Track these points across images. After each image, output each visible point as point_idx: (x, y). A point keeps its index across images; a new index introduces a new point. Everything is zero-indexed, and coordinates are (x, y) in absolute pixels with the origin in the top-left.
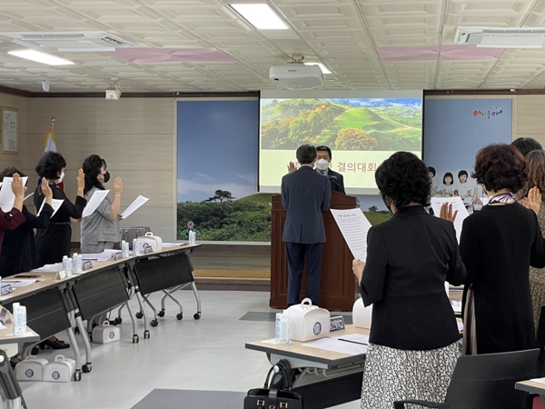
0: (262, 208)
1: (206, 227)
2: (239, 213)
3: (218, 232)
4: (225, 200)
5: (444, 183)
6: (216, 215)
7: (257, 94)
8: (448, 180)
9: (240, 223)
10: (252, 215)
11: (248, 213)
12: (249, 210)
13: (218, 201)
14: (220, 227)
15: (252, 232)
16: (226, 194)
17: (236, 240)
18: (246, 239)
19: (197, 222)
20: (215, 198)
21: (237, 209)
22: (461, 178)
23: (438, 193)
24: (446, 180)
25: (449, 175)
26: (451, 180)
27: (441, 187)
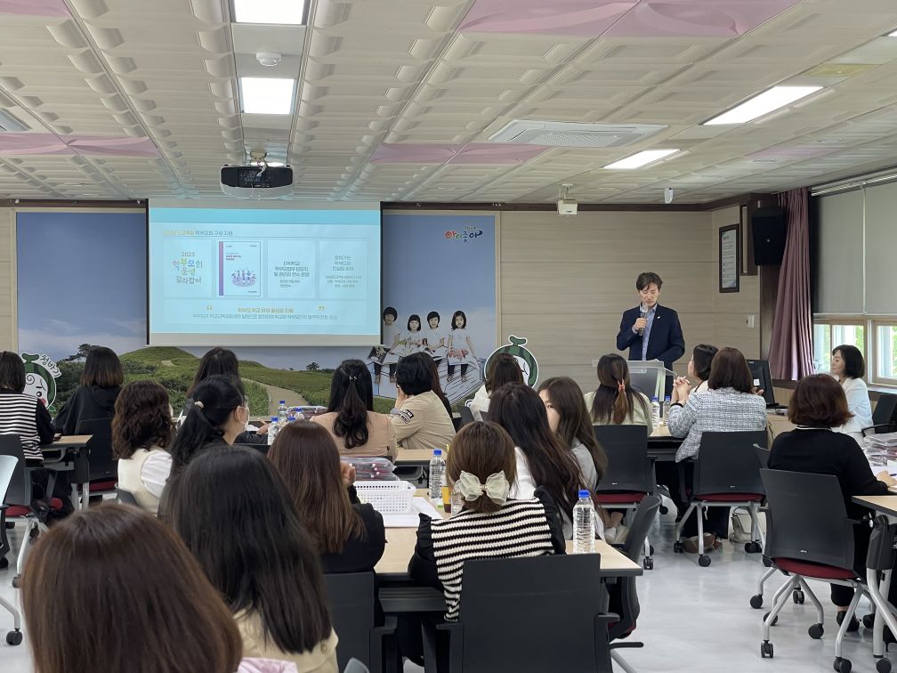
5: (409, 328)
8: (414, 324)
20: (79, 356)
22: (431, 322)
23: (401, 343)
24: (411, 325)
25: (415, 318)
26: (417, 325)
27: (405, 334)
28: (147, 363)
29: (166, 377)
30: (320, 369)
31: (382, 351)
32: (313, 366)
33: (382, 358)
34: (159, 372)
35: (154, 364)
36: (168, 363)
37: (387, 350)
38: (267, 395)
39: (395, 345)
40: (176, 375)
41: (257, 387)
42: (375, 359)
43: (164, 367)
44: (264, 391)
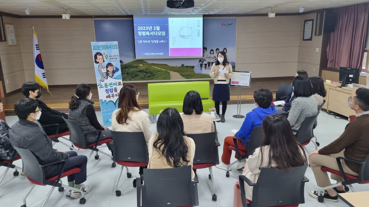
5: (210, 53)
7: (132, 16)
8: (212, 52)
9: (127, 74)
11: (131, 69)
12: (131, 68)
15: (133, 77)
22: (217, 51)
23: (208, 58)
24: (211, 52)
25: (212, 50)
26: (213, 52)
27: (209, 55)
28: (135, 65)
29: (141, 69)
30: (185, 66)
31: (203, 60)
32: (183, 65)
33: (203, 62)
34: (139, 68)
35: (137, 65)
36: (141, 65)
37: (204, 60)
38: (170, 74)
39: (206, 59)
40: (144, 68)
41: (167, 71)
42: (200, 63)
43: (140, 66)
44: (169, 73)
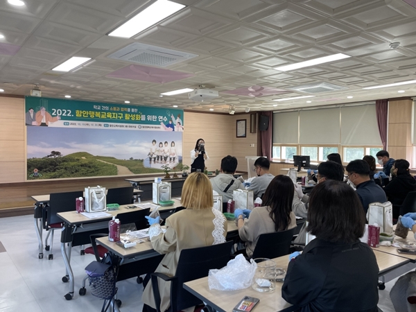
0: (78, 160)
1: (45, 171)
2: (66, 163)
3: (53, 174)
4: (57, 156)
5: (159, 146)
6: (51, 165)
8: (161, 145)
9: (66, 169)
10: (72, 164)
11: (70, 163)
12: (71, 161)
13: (53, 157)
14: (54, 171)
15: (73, 173)
16: (58, 153)
17: (64, 177)
18: (69, 176)
19: (40, 169)
20: (51, 155)
21: (64, 161)
22: (165, 145)
23: (157, 151)
27: (158, 148)
28: (76, 158)
29: (83, 163)
30: (134, 159)
32: (131, 158)
33: (152, 156)
34: (80, 161)
35: (79, 158)
37: (153, 153)
38: (117, 168)
39: (155, 152)
40: (87, 162)
41: (113, 166)
43: (82, 159)
